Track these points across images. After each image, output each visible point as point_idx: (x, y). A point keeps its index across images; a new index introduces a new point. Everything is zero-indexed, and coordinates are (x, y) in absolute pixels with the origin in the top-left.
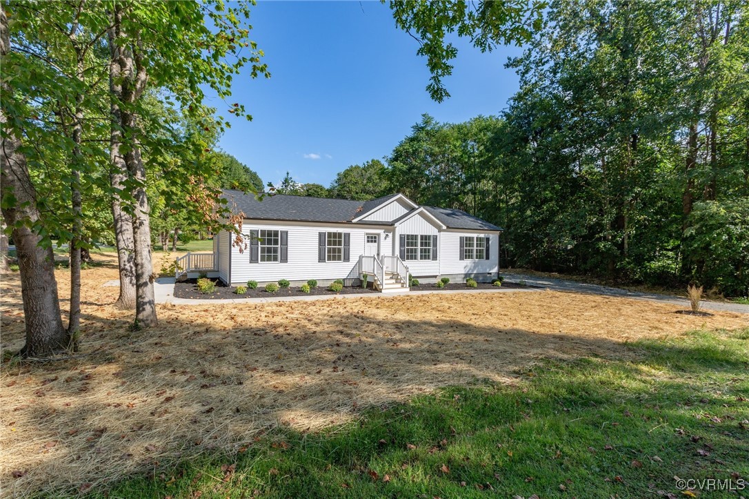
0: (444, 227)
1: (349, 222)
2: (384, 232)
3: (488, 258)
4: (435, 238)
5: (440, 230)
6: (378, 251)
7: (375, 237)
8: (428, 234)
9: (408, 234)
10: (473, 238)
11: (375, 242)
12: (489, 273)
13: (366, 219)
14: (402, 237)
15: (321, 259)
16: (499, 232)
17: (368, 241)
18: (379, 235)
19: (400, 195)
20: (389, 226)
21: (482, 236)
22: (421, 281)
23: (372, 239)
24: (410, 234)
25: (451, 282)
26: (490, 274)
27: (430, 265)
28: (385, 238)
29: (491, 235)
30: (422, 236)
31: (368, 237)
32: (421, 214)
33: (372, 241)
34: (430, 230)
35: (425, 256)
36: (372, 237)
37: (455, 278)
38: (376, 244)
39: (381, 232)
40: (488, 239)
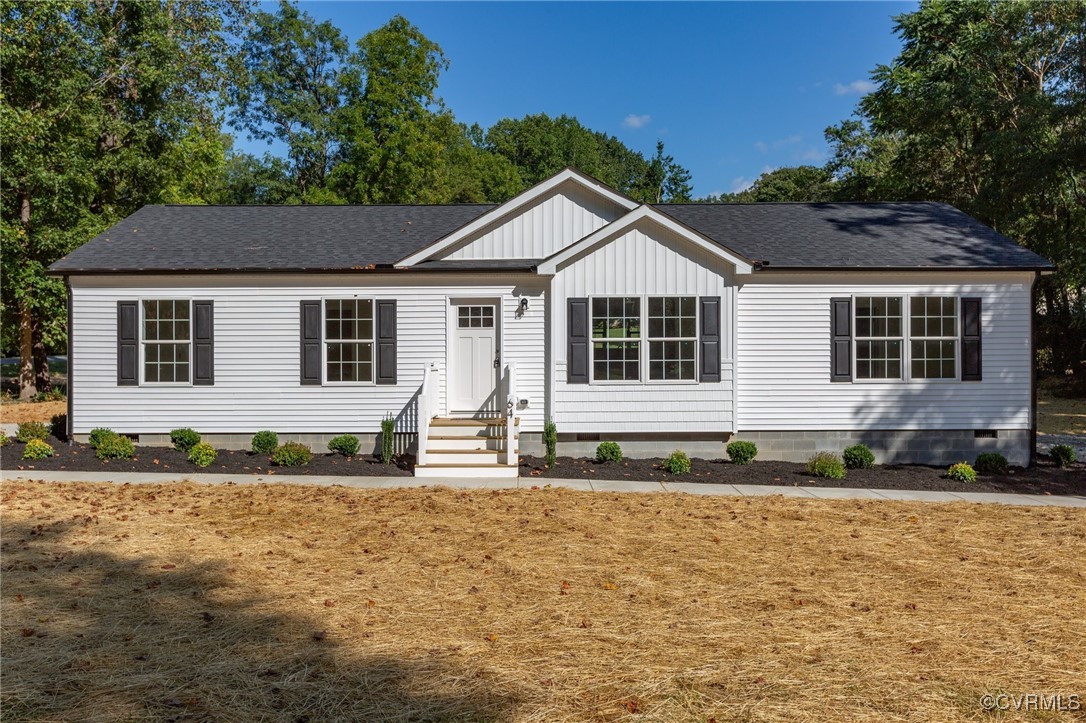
0: (743, 268)
1: (386, 269)
2: (515, 294)
3: (973, 372)
4: (712, 306)
5: (733, 280)
6: (498, 351)
7: (488, 311)
8: (680, 293)
9: (600, 294)
10: (895, 304)
11: (488, 323)
12: (979, 433)
13: (456, 256)
14: (575, 307)
15: (309, 377)
16: (1031, 276)
17: (463, 323)
18: (497, 301)
19: (567, 174)
20: (525, 275)
21: (946, 290)
22: (627, 450)
23: (477, 315)
24: (609, 294)
25: (763, 454)
26: (993, 433)
27: (690, 396)
28: (520, 312)
29: (990, 288)
30: (655, 303)
31: (463, 311)
32: (646, 227)
33: (476, 323)
34: (688, 280)
35: (671, 364)
36: (476, 311)
37: (812, 445)
38: (491, 332)
39: (505, 293)
40: (973, 306)
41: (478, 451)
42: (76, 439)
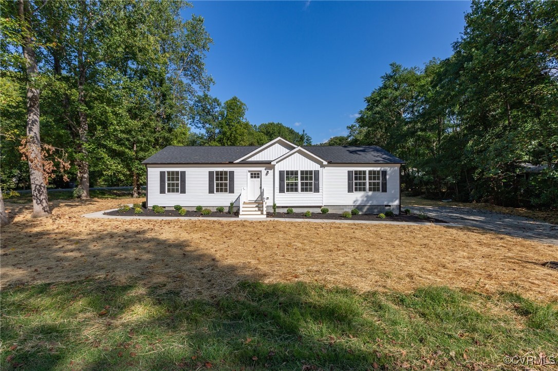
0: (325, 163)
1: (231, 163)
2: (265, 169)
3: (384, 190)
4: (317, 173)
5: (322, 166)
6: (261, 184)
7: (258, 174)
8: (309, 169)
9: (288, 170)
10: (364, 172)
11: (258, 177)
12: (386, 206)
13: (250, 160)
14: (281, 173)
15: (211, 191)
16: (399, 165)
17: (252, 177)
18: (261, 171)
19: (279, 138)
20: (268, 164)
21: (377, 169)
22: (295, 210)
23: (255, 175)
24: (290, 169)
25: (330, 211)
26: (390, 206)
27: (311, 196)
28: (267, 174)
29: (387, 168)
30: (302, 172)
31: (252, 174)
32: (300, 152)
33: (255, 177)
34: (311, 166)
35: (306, 188)
36: (255, 174)
37: (343, 209)
38: (259, 179)
39: (263, 169)
40: (384, 173)
41: (256, 211)
42: (149, 208)
